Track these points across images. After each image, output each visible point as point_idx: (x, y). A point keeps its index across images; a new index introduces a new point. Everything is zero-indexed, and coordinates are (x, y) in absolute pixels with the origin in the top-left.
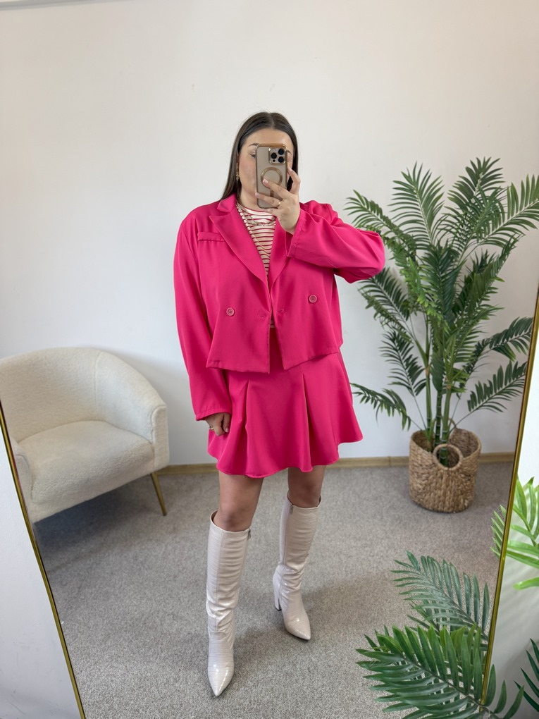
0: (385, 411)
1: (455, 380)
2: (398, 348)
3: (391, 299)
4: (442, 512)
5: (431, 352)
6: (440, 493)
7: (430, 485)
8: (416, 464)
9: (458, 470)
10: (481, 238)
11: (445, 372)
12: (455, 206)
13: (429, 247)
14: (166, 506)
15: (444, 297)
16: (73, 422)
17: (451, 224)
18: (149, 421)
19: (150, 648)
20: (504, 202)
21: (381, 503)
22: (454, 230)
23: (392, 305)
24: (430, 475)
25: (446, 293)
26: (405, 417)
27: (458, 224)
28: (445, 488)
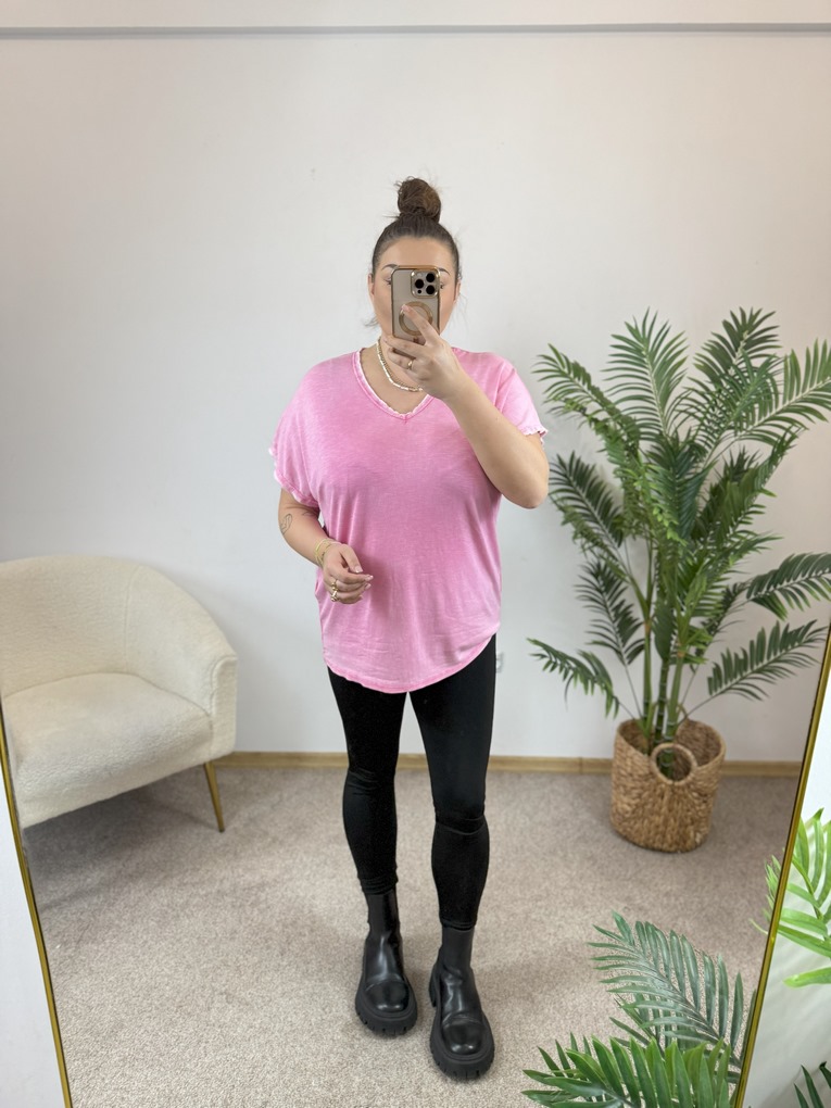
0: (580, 685)
1: (691, 644)
2: (603, 589)
3: (596, 513)
4: (661, 851)
5: (655, 598)
6: (658, 820)
7: (643, 806)
8: (623, 772)
9: (688, 785)
10: (741, 429)
11: (676, 631)
12: (704, 378)
13: (659, 438)
14: (224, 817)
15: (680, 516)
16: (87, 673)
17: (695, 404)
18: (208, 679)
19: (187, 1047)
20: (779, 378)
21: (565, 832)
22: (700, 415)
23: (596, 521)
24: (645, 791)
25: (684, 509)
26: (611, 697)
27: (707, 406)
28: (667, 812)
